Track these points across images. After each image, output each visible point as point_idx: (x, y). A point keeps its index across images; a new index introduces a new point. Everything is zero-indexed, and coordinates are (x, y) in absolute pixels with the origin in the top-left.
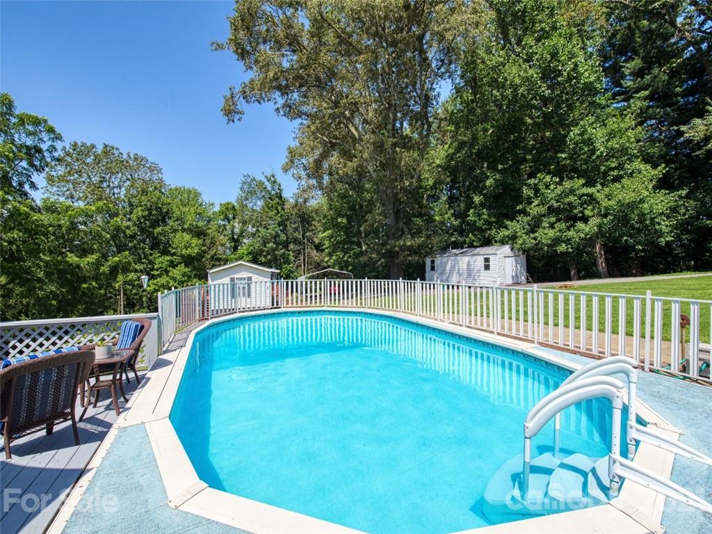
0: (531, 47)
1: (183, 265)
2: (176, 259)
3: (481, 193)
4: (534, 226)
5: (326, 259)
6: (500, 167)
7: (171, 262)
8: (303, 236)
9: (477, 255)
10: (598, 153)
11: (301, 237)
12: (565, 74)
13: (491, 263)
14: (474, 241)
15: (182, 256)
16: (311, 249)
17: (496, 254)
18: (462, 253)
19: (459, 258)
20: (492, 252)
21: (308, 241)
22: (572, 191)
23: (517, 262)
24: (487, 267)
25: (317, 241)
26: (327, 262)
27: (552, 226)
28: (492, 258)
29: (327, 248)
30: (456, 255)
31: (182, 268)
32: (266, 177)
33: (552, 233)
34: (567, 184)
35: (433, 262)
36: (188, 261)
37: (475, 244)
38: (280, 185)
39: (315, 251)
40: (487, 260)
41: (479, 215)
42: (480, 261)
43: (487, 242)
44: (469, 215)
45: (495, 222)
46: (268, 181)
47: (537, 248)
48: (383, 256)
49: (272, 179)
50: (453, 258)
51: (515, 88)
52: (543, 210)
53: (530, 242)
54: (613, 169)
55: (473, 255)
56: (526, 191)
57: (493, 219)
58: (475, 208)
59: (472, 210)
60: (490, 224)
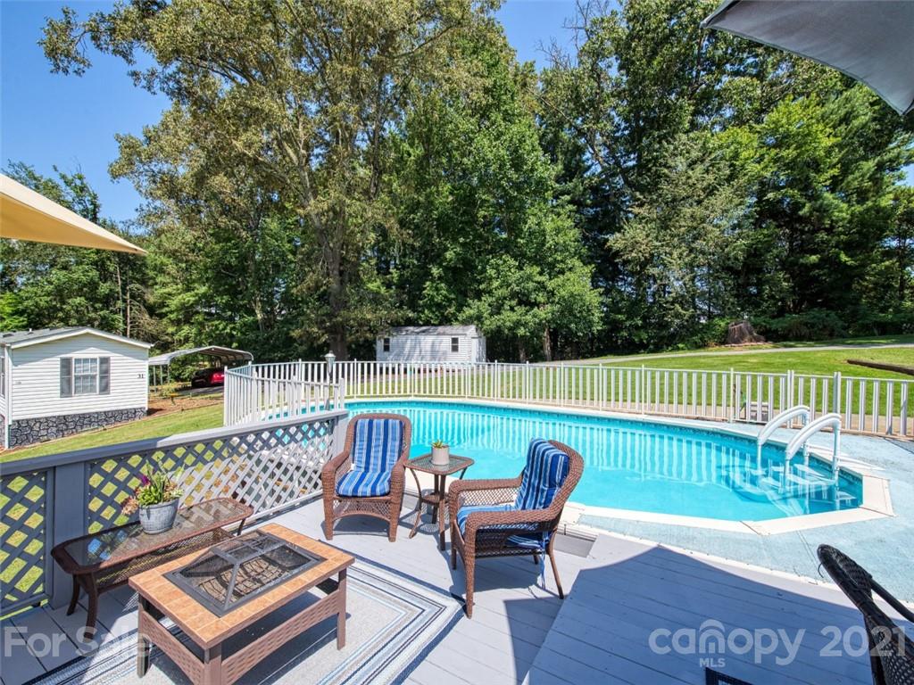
3: (440, 265)
4: (497, 309)
5: (171, 330)
6: (462, 240)
8: (124, 289)
9: (444, 334)
10: (548, 245)
11: (119, 289)
13: (460, 344)
14: (431, 318)
16: (140, 311)
17: (465, 334)
18: (424, 332)
19: (422, 337)
20: (461, 332)
21: (133, 297)
22: (529, 278)
23: (480, 342)
24: (455, 349)
25: (151, 299)
26: (173, 334)
27: (512, 309)
28: (460, 339)
29: (171, 312)
30: (418, 333)
32: (63, 177)
33: (514, 317)
34: (528, 270)
35: (387, 341)
37: (432, 322)
38: (95, 197)
39: (147, 316)
40: (455, 341)
41: (437, 289)
42: (446, 342)
43: (446, 321)
44: (425, 289)
45: (454, 299)
46: (68, 183)
47: (499, 330)
48: (327, 330)
49: (78, 182)
50: (413, 337)
51: (488, 163)
52: (504, 292)
53: (491, 323)
54: (558, 262)
55: (439, 334)
56: (491, 272)
57: (453, 296)
58: (433, 281)
59: (428, 283)
60: (450, 300)
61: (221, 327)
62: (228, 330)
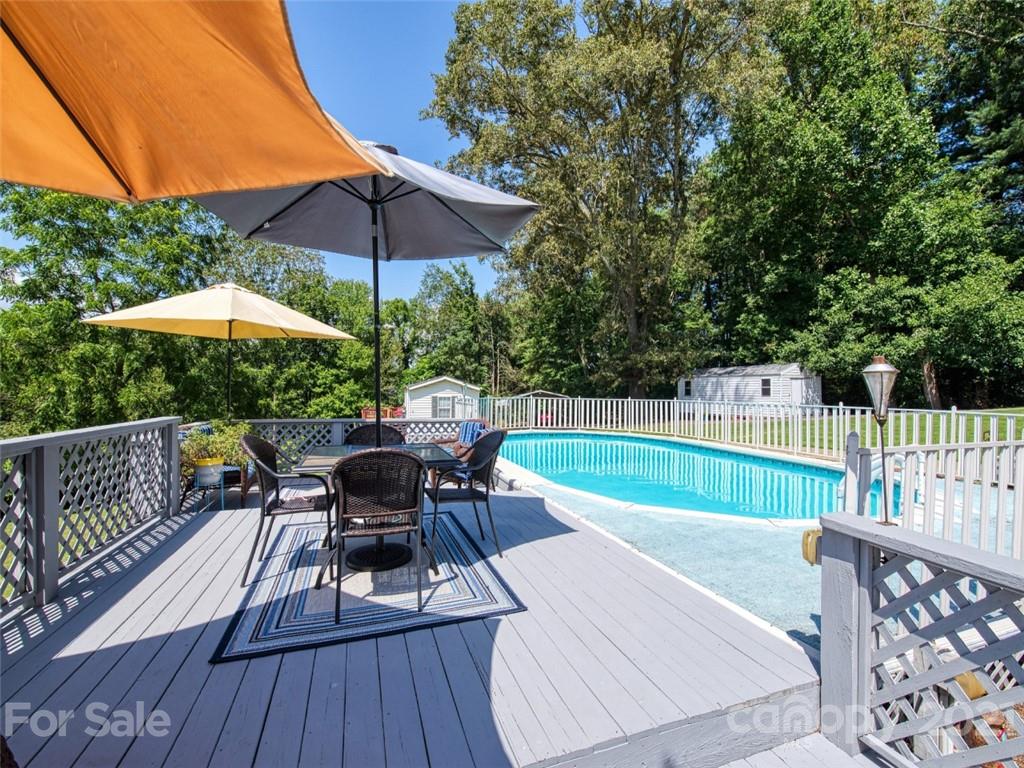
0: (833, 100)
1: (352, 380)
2: (343, 373)
3: (757, 292)
4: (834, 338)
5: (526, 378)
6: (785, 257)
7: (337, 376)
8: (495, 346)
9: (751, 375)
10: (928, 241)
11: (492, 347)
12: (881, 136)
13: (772, 388)
14: (745, 357)
15: (351, 370)
16: (506, 363)
17: (779, 375)
18: (726, 373)
19: (724, 379)
20: (773, 372)
21: (501, 352)
22: (889, 292)
23: (808, 386)
24: (766, 392)
25: (513, 353)
26: (527, 382)
27: (859, 339)
28: (773, 380)
29: (526, 363)
30: (720, 375)
31: (351, 385)
32: (454, 267)
33: (858, 348)
34: (882, 283)
35: (688, 384)
36: (358, 375)
37: (747, 361)
38: (471, 278)
39: (510, 367)
40: (766, 383)
41: (753, 322)
42: (754, 385)
43: (765, 359)
44: (739, 322)
45: (776, 332)
46: (457, 272)
47: (837, 368)
48: (620, 374)
49: (462, 269)
50: (714, 380)
51: (809, 155)
52: (846, 316)
53: (826, 359)
54: (951, 262)
55: (744, 376)
56: (823, 292)
57: (773, 328)
58: (749, 312)
59: (743, 316)
60: (770, 334)
61: (553, 374)
62: (558, 377)
